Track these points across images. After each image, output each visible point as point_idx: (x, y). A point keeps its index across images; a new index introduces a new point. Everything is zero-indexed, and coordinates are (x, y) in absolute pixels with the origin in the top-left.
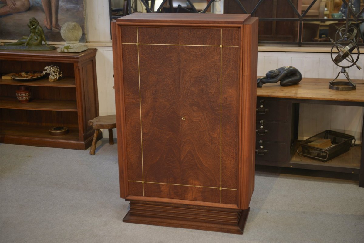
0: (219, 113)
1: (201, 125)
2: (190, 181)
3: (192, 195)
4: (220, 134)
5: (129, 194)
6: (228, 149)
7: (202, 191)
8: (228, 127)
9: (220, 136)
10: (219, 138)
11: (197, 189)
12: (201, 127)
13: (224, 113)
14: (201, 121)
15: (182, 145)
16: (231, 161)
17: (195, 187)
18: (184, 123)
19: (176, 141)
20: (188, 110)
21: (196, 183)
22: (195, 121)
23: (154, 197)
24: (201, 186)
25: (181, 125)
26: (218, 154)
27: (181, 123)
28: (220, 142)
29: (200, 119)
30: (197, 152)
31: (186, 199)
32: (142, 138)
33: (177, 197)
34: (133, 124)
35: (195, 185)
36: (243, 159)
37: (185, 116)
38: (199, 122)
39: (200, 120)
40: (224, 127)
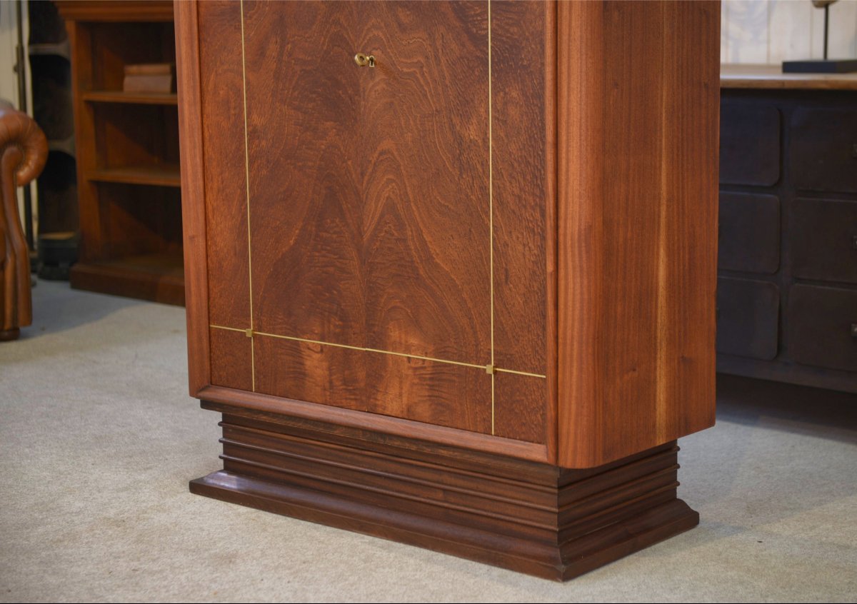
0: (483, 32)
1: (426, 88)
2: (395, 334)
3: (401, 395)
4: (487, 125)
5: (212, 383)
6: (516, 191)
7: (431, 379)
8: (514, 94)
9: (486, 134)
10: (485, 141)
11: (416, 369)
12: (425, 95)
13: (500, 32)
14: (425, 69)
15: (366, 178)
16: (524, 245)
17: (409, 358)
18: (371, 84)
19: (349, 163)
20: (382, 25)
21: (413, 341)
22: (405, 70)
23: (284, 396)
24: (426, 354)
25: (364, 92)
26: (484, 216)
27: (361, 81)
28: (487, 161)
29: (422, 60)
30: (414, 208)
31: (380, 410)
32: (249, 149)
33: (353, 403)
34: (221, 92)
35: (407, 350)
36: (565, 235)
37: (374, 51)
38: (419, 76)
39: (422, 67)
40: (502, 94)
